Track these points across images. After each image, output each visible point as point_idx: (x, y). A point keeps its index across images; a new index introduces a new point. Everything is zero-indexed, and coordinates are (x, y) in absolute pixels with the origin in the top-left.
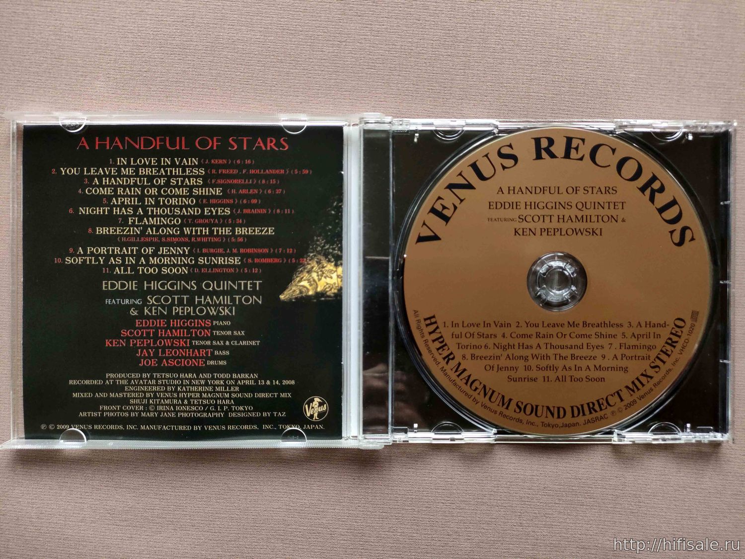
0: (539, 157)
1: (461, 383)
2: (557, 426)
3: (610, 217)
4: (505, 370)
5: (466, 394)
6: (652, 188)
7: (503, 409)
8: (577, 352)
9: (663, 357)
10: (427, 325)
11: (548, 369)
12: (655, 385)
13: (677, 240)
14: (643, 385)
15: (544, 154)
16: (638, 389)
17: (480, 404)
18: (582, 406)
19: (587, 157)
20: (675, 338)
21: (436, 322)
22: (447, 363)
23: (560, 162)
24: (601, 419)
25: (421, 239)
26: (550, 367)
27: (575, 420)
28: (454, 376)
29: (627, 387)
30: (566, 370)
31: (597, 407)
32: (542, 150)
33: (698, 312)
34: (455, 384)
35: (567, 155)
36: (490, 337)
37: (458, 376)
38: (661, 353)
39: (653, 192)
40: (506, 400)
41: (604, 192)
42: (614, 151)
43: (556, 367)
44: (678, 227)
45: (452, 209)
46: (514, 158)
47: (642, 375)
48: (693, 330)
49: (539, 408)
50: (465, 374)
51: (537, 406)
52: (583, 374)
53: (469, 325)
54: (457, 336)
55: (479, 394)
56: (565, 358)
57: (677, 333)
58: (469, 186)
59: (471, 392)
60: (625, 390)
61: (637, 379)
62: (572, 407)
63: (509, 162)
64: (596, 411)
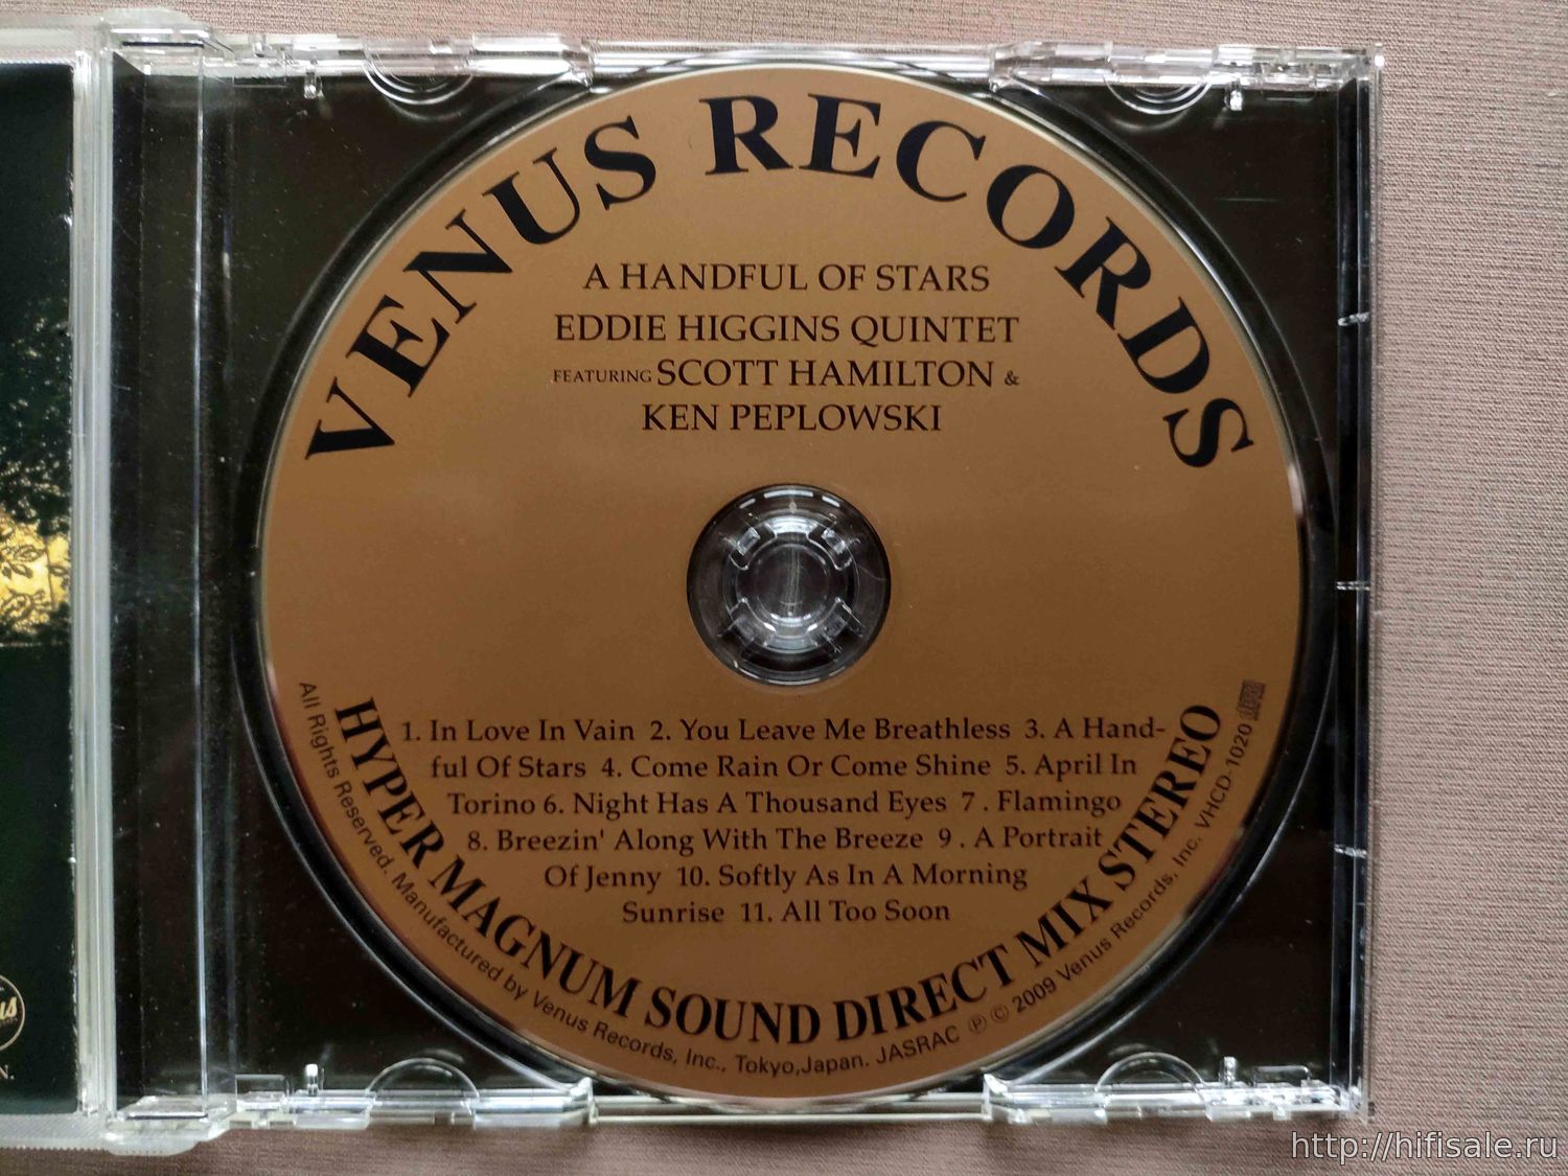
0: (726, 162)
1: (467, 930)
2: (788, 1069)
3: (967, 367)
4: (615, 884)
5: (484, 966)
6: (1107, 274)
7: (607, 1015)
8: (858, 823)
9: (1145, 835)
10: (347, 734)
11: (761, 879)
12: (1117, 930)
13: (1190, 443)
14: (1077, 930)
15: (743, 155)
16: (1061, 944)
17: (529, 999)
18: (874, 1001)
19: (889, 167)
20: (1183, 774)
21: (376, 725)
22: (417, 861)
23: (798, 181)
24: (935, 1043)
25: (324, 442)
26: (767, 873)
27: (849, 1049)
28: (439, 905)
29: (1024, 937)
30: (821, 882)
31: (922, 1005)
32: (738, 142)
33: (1263, 688)
34: (445, 934)
35: (821, 159)
36: (561, 771)
37: (455, 905)
38: (1137, 823)
39: (1110, 285)
40: (618, 984)
41: (944, 283)
42: (977, 144)
43: (785, 874)
44: (1196, 400)
45: (431, 337)
46: (644, 167)
47: (1075, 895)
48: (1245, 744)
49: (728, 1009)
50: (479, 899)
51: (722, 1005)
52: (872, 896)
53: (492, 734)
54: (450, 772)
55: (526, 964)
56: (817, 842)
57: (1193, 758)
58: (490, 263)
59: (497, 959)
60: (1015, 946)
61: (1058, 909)
62: (840, 1007)
63: (625, 182)
64: (919, 1018)
